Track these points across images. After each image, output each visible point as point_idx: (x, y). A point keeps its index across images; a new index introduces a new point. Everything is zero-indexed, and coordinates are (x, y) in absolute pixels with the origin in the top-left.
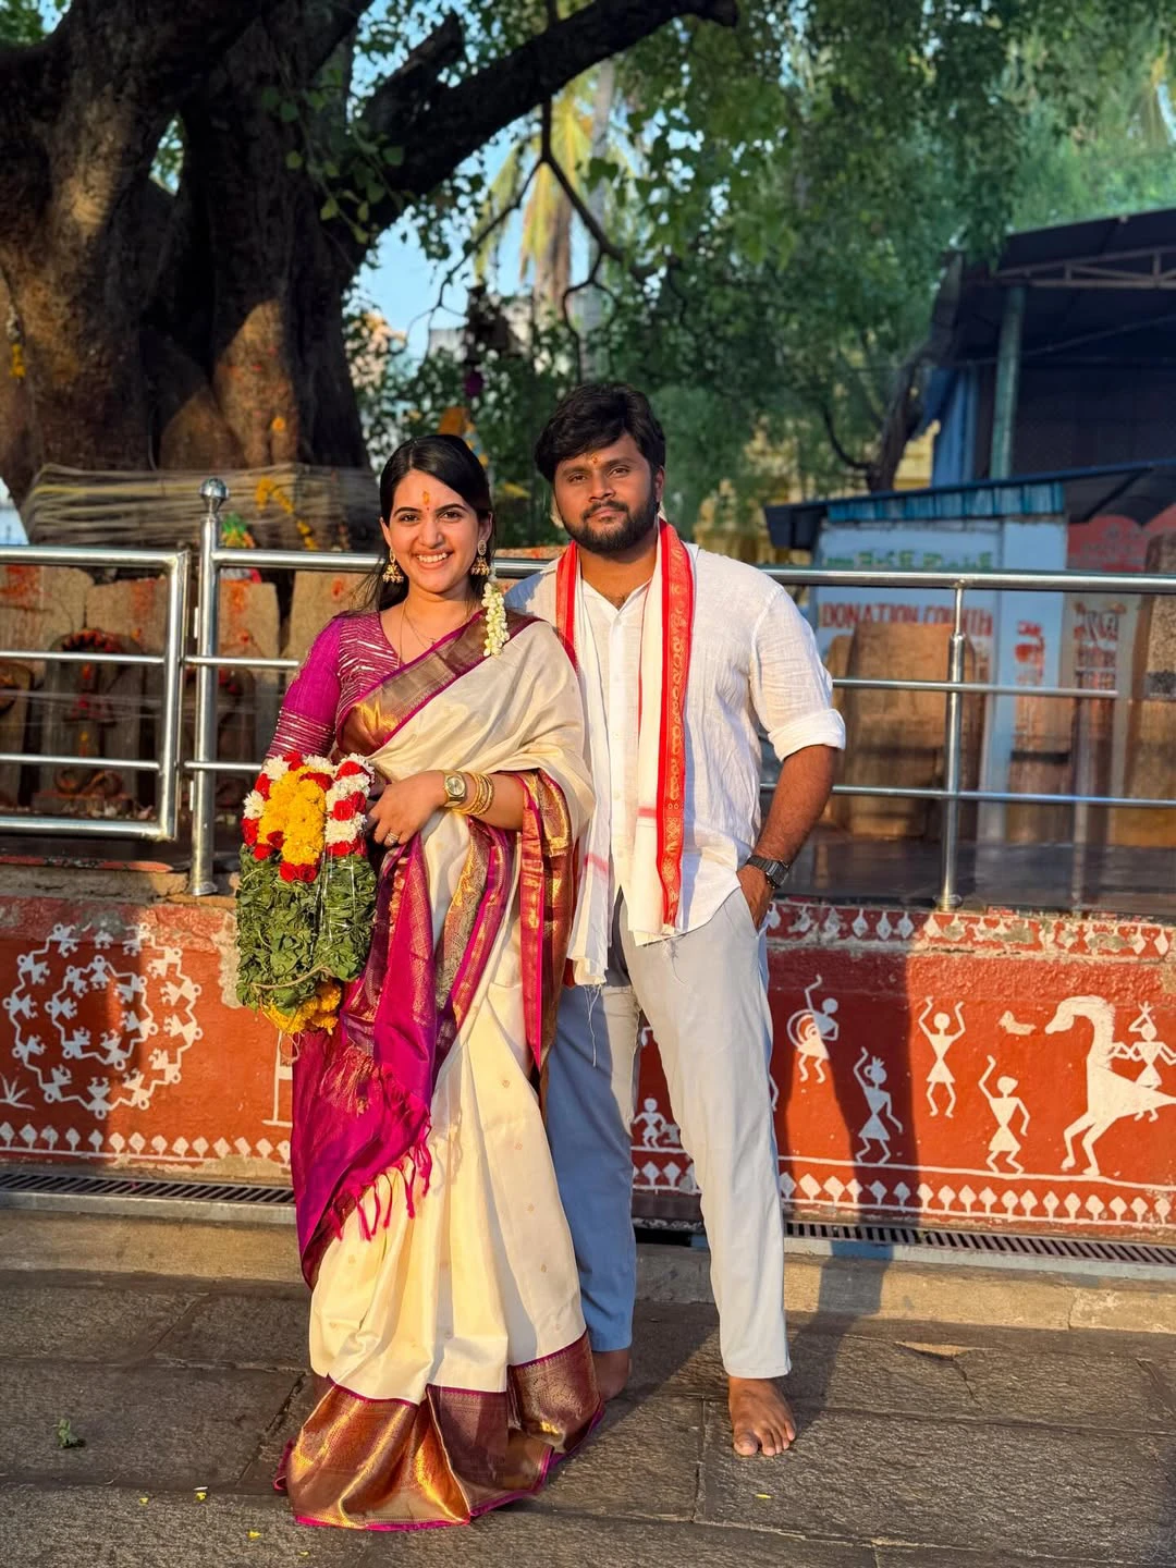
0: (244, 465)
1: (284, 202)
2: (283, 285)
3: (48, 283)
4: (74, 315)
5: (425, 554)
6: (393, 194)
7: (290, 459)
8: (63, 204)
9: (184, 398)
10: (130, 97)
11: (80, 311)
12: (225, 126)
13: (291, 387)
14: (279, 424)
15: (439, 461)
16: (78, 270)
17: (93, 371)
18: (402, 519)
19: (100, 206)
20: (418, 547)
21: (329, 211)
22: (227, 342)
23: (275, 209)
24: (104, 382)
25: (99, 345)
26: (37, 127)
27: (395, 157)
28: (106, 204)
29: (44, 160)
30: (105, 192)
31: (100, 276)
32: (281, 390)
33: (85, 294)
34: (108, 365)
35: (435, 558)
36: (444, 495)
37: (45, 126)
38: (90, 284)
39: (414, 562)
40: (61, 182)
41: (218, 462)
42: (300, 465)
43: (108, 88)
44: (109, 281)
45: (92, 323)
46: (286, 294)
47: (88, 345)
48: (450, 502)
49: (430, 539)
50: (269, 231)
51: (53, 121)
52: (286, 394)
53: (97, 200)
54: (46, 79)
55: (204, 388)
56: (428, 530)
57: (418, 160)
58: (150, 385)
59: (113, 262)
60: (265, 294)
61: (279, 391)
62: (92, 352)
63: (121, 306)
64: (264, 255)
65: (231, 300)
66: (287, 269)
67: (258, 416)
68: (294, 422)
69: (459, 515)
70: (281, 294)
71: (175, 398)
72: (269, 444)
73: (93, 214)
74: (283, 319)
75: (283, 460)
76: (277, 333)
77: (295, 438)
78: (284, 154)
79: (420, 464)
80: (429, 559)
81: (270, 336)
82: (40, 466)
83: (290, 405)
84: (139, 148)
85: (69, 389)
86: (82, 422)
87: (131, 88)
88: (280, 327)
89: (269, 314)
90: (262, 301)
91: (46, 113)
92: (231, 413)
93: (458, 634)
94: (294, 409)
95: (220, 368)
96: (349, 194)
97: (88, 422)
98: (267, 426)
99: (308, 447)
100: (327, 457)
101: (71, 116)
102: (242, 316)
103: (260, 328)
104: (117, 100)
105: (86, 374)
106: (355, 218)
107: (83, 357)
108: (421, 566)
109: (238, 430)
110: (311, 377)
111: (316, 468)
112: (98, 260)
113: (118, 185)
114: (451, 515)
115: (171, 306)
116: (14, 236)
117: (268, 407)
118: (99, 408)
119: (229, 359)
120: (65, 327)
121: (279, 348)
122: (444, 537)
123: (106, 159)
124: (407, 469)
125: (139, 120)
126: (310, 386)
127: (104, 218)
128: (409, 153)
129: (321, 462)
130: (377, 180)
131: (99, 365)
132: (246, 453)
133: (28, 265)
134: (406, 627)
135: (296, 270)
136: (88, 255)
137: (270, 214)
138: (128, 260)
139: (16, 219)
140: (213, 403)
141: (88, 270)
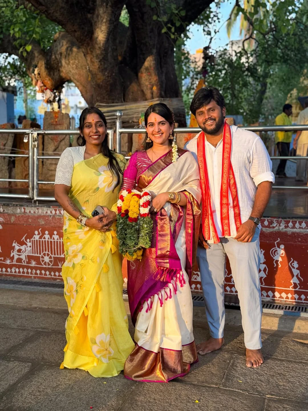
0: (146, 100)
1: (154, 29)
2: (154, 51)
3: (94, 56)
4: (101, 64)
5: (156, 134)
6: (183, 23)
7: (158, 97)
8: (96, 35)
9: (131, 83)
10: (110, 6)
11: (102, 63)
12: (137, 10)
13: (157, 78)
14: (155, 88)
15: (158, 110)
16: (101, 53)
17: (107, 78)
18: (150, 126)
19: (105, 35)
20: (154, 133)
21: (164, 31)
22: (141, 67)
23: (152, 31)
24: (110, 81)
25: (108, 71)
26: (89, 16)
27: (183, 13)
28: (106, 35)
29: (91, 25)
30: (106, 31)
31: (107, 54)
32: (155, 79)
33: (103, 58)
34: (110, 76)
35: (158, 135)
36: (160, 119)
37: (91, 15)
38: (104, 56)
39: (153, 136)
40: (95, 30)
41: (139, 99)
42: (161, 98)
43: (105, 4)
44: (109, 54)
45: (106, 66)
46: (156, 53)
47: (105, 72)
48: (162, 120)
49: (157, 130)
50: (150, 37)
51: (93, 13)
52: (156, 80)
53: (104, 34)
54: (90, 3)
55: (136, 80)
56: (156, 128)
57: (189, 13)
58: (122, 80)
59: (110, 49)
60: (150, 54)
61: (154, 78)
62: (106, 73)
63: (113, 60)
64: (149, 44)
65: (141, 56)
66: (156, 46)
67: (149, 86)
68: (159, 87)
69: (164, 124)
70: (154, 53)
71: (129, 83)
72: (152, 94)
73: (103, 38)
74: (155, 60)
75: (156, 98)
76: (153, 64)
77: (159, 91)
78: (153, 15)
79: (154, 111)
80: (157, 135)
81: (152, 65)
82: (95, 104)
83: (157, 83)
84: (114, 19)
85: (101, 83)
86: (105, 92)
87: (110, 4)
88: (154, 62)
89: (151, 59)
90: (149, 56)
91: (91, 12)
92: (142, 86)
93: (166, 155)
94: (158, 84)
95: (139, 74)
96: (169, 25)
97: (107, 91)
98: (152, 89)
99: (163, 93)
100: (168, 95)
101: (97, 12)
102: (145, 60)
103: (149, 62)
104: (107, 7)
105: (105, 79)
106: (171, 32)
107: (104, 75)
108: (155, 137)
109: (144, 90)
110: (164, 74)
111: (165, 99)
112: (106, 49)
113: (109, 29)
114: (162, 124)
115: (128, 59)
116: (85, 45)
117: (152, 84)
118: (109, 87)
119: (142, 72)
120: (99, 67)
121: (154, 68)
122: (161, 130)
123: (105, 23)
124: (150, 112)
125: (113, 12)
126: (164, 77)
127: (106, 38)
128: (187, 12)
129: (167, 97)
130: (178, 20)
131: (108, 77)
132: (147, 96)
133: (89, 52)
134: (153, 154)
135: (158, 46)
136: (103, 48)
137: (150, 32)
138: (114, 48)
139: (85, 41)
140: (138, 84)
141: (104, 52)
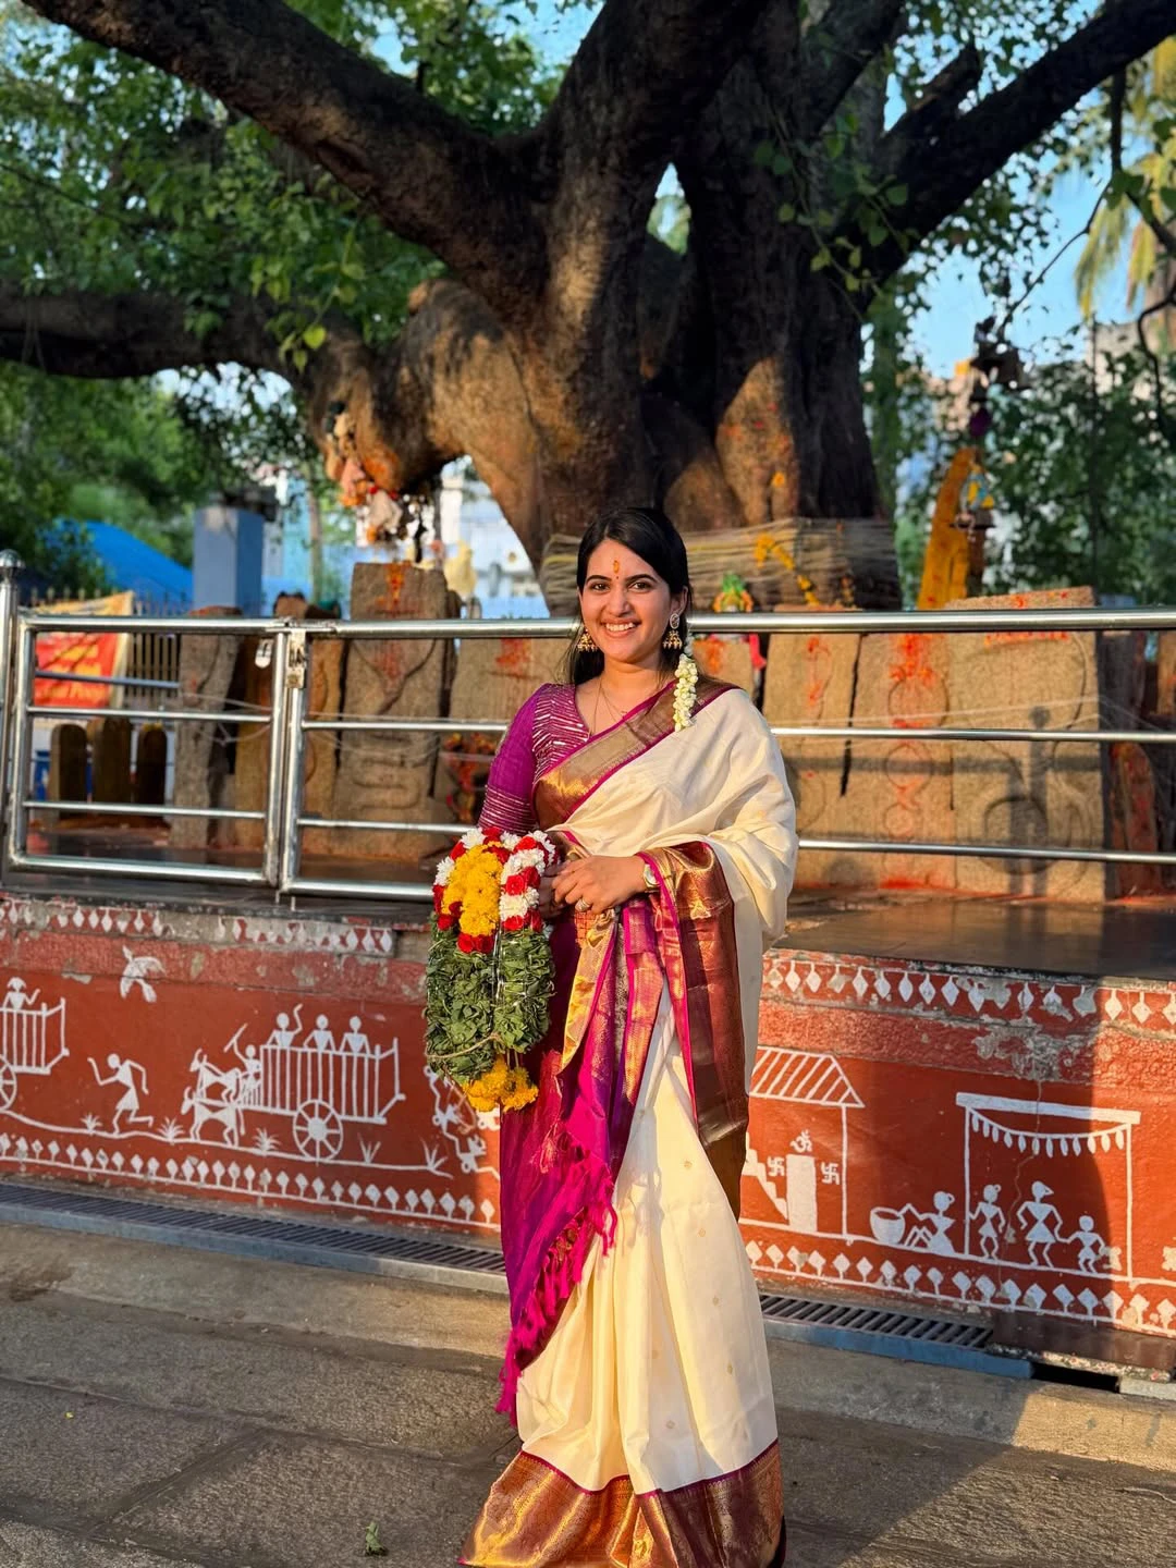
0: (744, 523)
1: (783, 256)
2: (783, 340)
3: (548, 361)
4: (574, 390)
5: (612, 623)
6: (896, 234)
7: (791, 514)
8: (559, 281)
9: (687, 462)
10: (615, 170)
11: (580, 385)
12: (719, 187)
13: (791, 441)
14: (780, 481)
15: (633, 532)
16: (575, 346)
17: (594, 442)
18: (593, 587)
19: (592, 280)
20: (605, 616)
21: (818, 263)
22: (728, 403)
23: (774, 264)
24: (606, 452)
25: (599, 416)
26: (537, 209)
27: (898, 197)
28: (597, 278)
29: (543, 244)
30: (596, 266)
31: (597, 350)
32: (781, 446)
33: (583, 368)
34: (608, 435)
35: (622, 627)
36: (632, 564)
37: (543, 208)
38: (587, 358)
39: (601, 630)
40: (558, 261)
41: (718, 523)
42: (801, 519)
43: (594, 162)
44: (606, 353)
45: (592, 396)
46: (787, 348)
47: (588, 418)
48: (640, 572)
49: (616, 608)
50: (768, 288)
51: (550, 201)
52: (787, 449)
53: (589, 275)
54: (542, 163)
55: (707, 450)
56: (614, 600)
57: (923, 197)
58: (654, 452)
59: (610, 334)
60: (765, 350)
61: (779, 444)
62: (593, 424)
63: (620, 376)
64: (763, 312)
65: (732, 361)
66: (787, 322)
67: (758, 473)
68: (795, 475)
69: (649, 586)
70: (781, 349)
71: (678, 463)
72: (769, 501)
73: (587, 290)
74: (783, 374)
75: (783, 516)
76: (777, 388)
77: (796, 493)
78: (780, 204)
79: (615, 534)
80: (616, 628)
81: (770, 392)
82: (548, 538)
83: (791, 460)
84: (626, 219)
85: (572, 462)
86: (586, 492)
87: (613, 160)
88: (780, 382)
89: (769, 370)
90: (762, 359)
91: (544, 195)
92: (732, 471)
93: (649, 704)
94: (794, 464)
95: (721, 428)
96: (842, 241)
97: (591, 492)
98: (767, 482)
99: (812, 500)
100: (833, 509)
101: (564, 195)
102: (743, 374)
103: (759, 387)
104: (601, 174)
105: (588, 445)
106: (846, 265)
107: (584, 429)
108: (608, 633)
109: (739, 489)
110: (818, 430)
111: (817, 521)
112: (594, 333)
113: (608, 258)
114: (642, 586)
115: (679, 371)
116: (517, 317)
117: (767, 463)
118: (601, 478)
119: (730, 418)
120: (566, 402)
121: (779, 404)
122: (632, 608)
123: (594, 233)
124: (601, 538)
125: (623, 191)
126: (817, 440)
127: (597, 291)
128: (913, 193)
129: (828, 516)
130: (880, 222)
131: (599, 437)
132: (747, 511)
133: (532, 345)
134: (601, 698)
135: (799, 323)
136: (584, 330)
137: (769, 270)
138: (625, 329)
139: (517, 302)
140: (715, 464)
141: (585, 345)
